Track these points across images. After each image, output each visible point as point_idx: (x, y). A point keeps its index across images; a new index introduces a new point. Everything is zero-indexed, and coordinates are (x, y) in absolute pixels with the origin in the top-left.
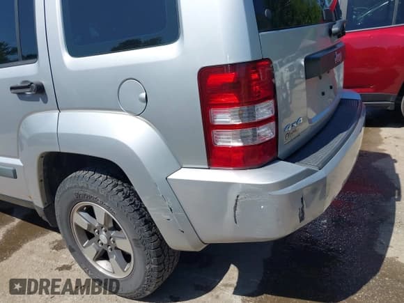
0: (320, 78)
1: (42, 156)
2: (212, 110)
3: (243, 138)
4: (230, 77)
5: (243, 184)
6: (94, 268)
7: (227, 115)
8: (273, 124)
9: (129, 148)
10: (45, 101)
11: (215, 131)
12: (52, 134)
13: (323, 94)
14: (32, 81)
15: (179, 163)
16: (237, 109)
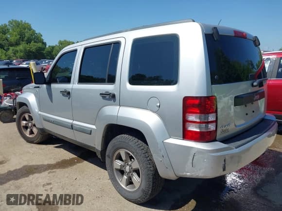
0: (246, 106)
1: (107, 126)
2: (187, 114)
3: (200, 128)
4: (197, 102)
5: (197, 148)
6: (119, 184)
7: (194, 117)
8: (214, 124)
9: (148, 126)
10: (115, 101)
11: (187, 123)
12: (115, 116)
13: (247, 114)
14: (110, 92)
15: (169, 135)
16: (198, 115)
